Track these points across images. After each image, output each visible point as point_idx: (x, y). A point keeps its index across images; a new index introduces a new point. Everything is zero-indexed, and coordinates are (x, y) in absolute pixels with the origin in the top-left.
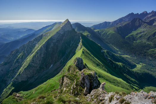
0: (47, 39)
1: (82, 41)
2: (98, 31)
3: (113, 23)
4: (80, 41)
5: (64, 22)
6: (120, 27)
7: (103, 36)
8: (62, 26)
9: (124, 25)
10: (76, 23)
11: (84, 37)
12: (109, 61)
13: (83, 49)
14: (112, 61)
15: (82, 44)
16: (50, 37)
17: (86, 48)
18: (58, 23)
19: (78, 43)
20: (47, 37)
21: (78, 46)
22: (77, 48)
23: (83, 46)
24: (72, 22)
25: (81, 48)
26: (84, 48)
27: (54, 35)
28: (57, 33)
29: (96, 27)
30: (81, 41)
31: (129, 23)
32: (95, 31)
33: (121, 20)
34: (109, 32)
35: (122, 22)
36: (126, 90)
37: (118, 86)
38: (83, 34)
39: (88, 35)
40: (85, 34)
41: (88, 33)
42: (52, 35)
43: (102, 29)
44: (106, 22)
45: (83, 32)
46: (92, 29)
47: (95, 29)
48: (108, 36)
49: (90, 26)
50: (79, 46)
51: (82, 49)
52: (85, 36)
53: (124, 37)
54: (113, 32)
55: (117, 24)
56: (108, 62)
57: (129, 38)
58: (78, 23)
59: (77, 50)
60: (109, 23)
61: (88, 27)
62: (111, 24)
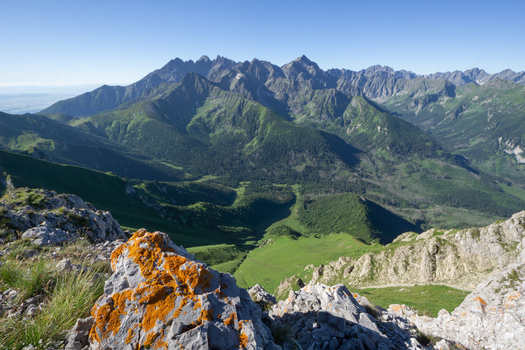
2: (89, 124)
3: (133, 90)
4: (4, 187)
6: (159, 100)
7: (115, 137)
9: (168, 92)
12: (164, 211)
14: (174, 209)
29: (69, 107)
30: (8, 182)
31: (180, 87)
32: (75, 124)
33: (155, 78)
34: (132, 122)
35: (162, 86)
36: (230, 262)
38: (13, 146)
39: (45, 148)
40: (27, 144)
41: (40, 140)
43: (102, 114)
44: (105, 87)
45: (7, 141)
46: (54, 118)
47: (69, 118)
48: (135, 135)
49: (37, 107)
52: (23, 157)
53: (182, 130)
54: (147, 120)
55: (148, 92)
56: (162, 215)
57: (194, 127)
60: (121, 89)
61: (27, 115)
62: (128, 92)
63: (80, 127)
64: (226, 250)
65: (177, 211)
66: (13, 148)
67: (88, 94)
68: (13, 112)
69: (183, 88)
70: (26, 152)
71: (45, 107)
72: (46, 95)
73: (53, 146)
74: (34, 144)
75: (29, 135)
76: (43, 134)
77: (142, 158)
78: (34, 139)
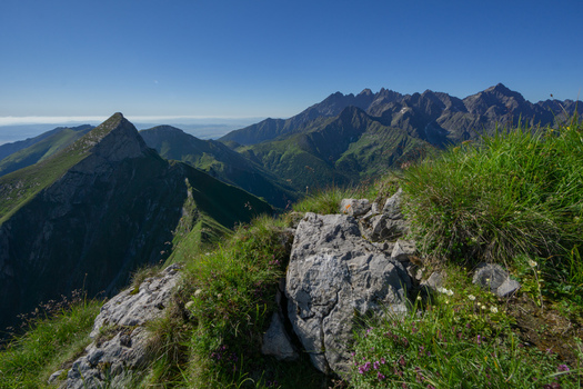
0: (15, 209)
1: (194, 193)
2: (251, 151)
3: (292, 123)
4: (186, 196)
5: (105, 123)
6: (314, 133)
7: (269, 166)
8: (93, 143)
9: (324, 126)
10: (159, 127)
11: (199, 178)
13: (204, 225)
15: (194, 206)
16: (30, 195)
17: (216, 219)
18: (74, 129)
19: (181, 205)
20: (15, 197)
21: (179, 215)
22: (176, 223)
23: (200, 214)
24: (140, 125)
25: (194, 220)
26: (207, 218)
27: (56, 186)
28: (72, 171)
29: (239, 136)
30: (189, 193)
31: (337, 121)
32: (241, 150)
33: (312, 112)
34: (286, 153)
35: (319, 120)
38: (196, 166)
39: (216, 169)
40: (206, 164)
41: (215, 162)
42: (39, 186)
43: (262, 144)
44: (269, 119)
45: (194, 160)
46: (227, 144)
47: (237, 145)
48: (286, 165)
49: (216, 136)
50: (187, 215)
51: (198, 228)
52: (202, 174)
53: (331, 165)
54: (300, 152)
55: (305, 124)
57: (344, 164)
58: (167, 126)
59: (177, 233)
60: (282, 122)
61: (211, 140)
62: (287, 125)
63: (244, 154)
67: (255, 125)
69: (340, 122)
70: (204, 170)
71: (223, 136)
72: (225, 126)
73: (222, 168)
74: (210, 165)
75: (208, 157)
76: (217, 158)
77: (289, 188)
78: (211, 161)
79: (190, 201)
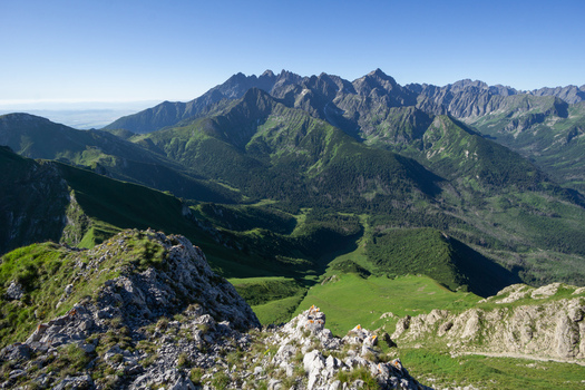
1: (77, 197)
2: (149, 140)
3: (194, 106)
4: (67, 202)
6: (220, 117)
7: (173, 155)
9: (228, 109)
12: (220, 236)
13: (98, 232)
14: (230, 234)
15: (80, 212)
17: (111, 223)
19: (62, 212)
21: (62, 225)
23: (91, 220)
25: (83, 228)
26: (101, 223)
29: (131, 123)
30: (72, 197)
31: (242, 103)
32: (135, 140)
33: (215, 94)
34: (191, 139)
35: (223, 102)
36: (289, 298)
37: (266, 300)
39: (107, 164)
40: (90, 159)
41: (103, 156)
43: (161, 131)
44: (166, 103)
45: (73, 156)
46: (116, 134)
47: (130, 134)
48: (193, 153)
49: (100, 123)
50: (72, 224)
51: (90, 234)
52: (86, 172)
53: (241, 149)
54: (206, 137)
55: (209, 108)
56: (217, 240)
57: (254, 147)
58: (22, 114)
60: (182, 105)
61: (93, 130)
62: (188, 109)
63: (140, 144)
64: (285, 283)
65: (233, 236)
66: (77, 163)
67: (149, 110)
68: (79, 128)
69: (245, 105)
70: (89, 168)
71: (109, 123)
72: (111, 111)
73: (114, 162)
74: (97, 160)
75: (93, 151)
76: (105, 151)
77: (199, 177)
78: (97, 155)
79: (73, 207)
